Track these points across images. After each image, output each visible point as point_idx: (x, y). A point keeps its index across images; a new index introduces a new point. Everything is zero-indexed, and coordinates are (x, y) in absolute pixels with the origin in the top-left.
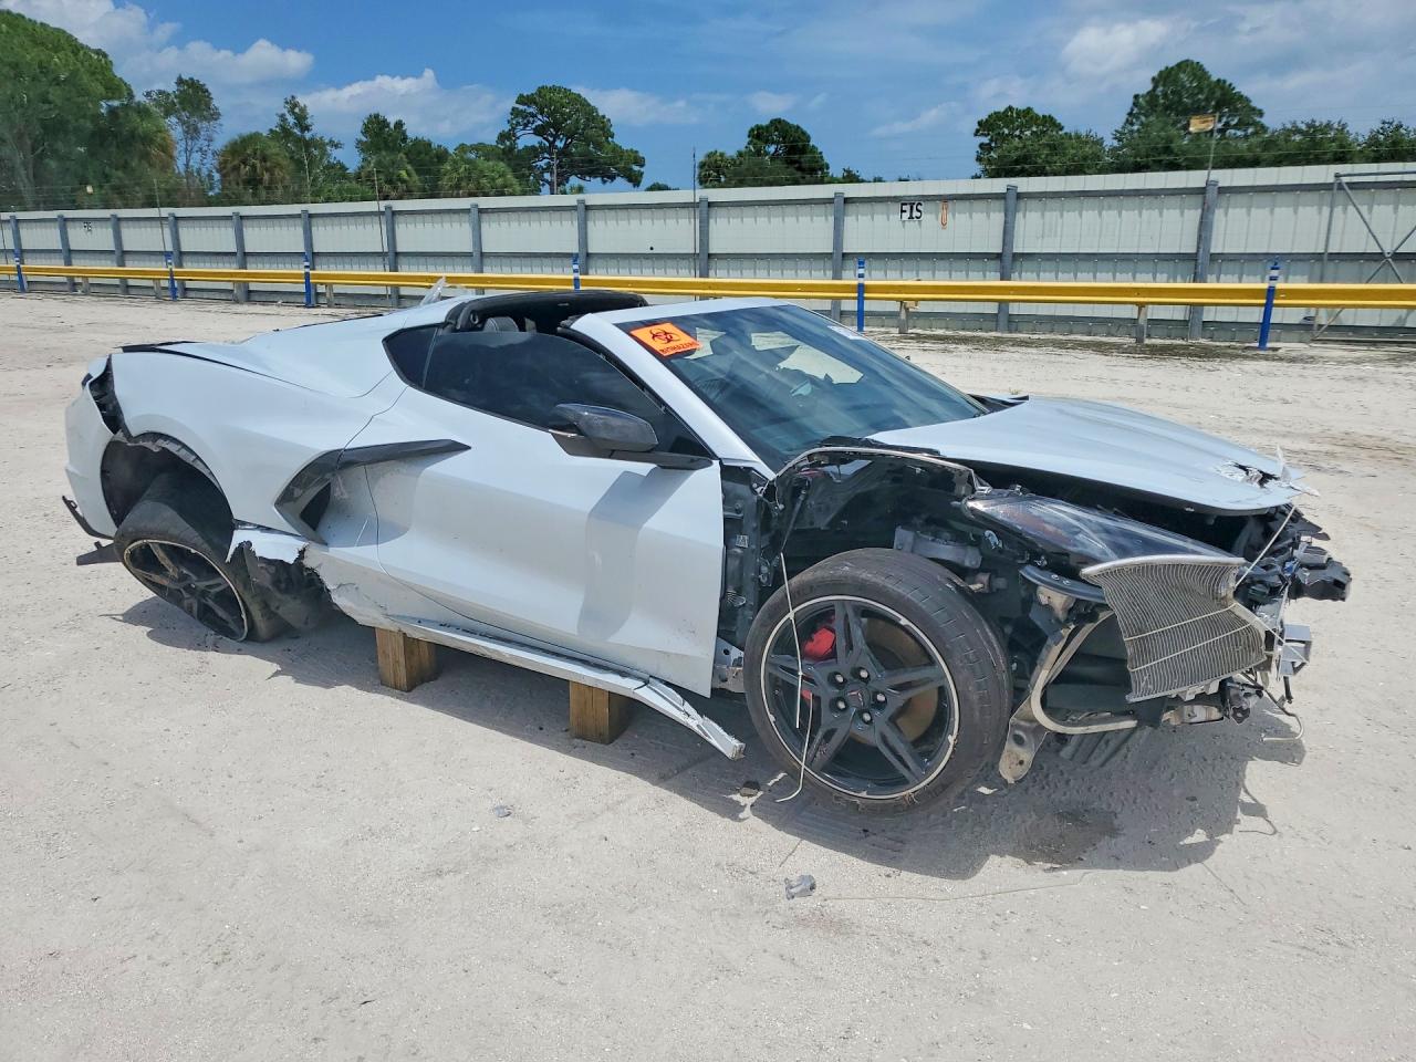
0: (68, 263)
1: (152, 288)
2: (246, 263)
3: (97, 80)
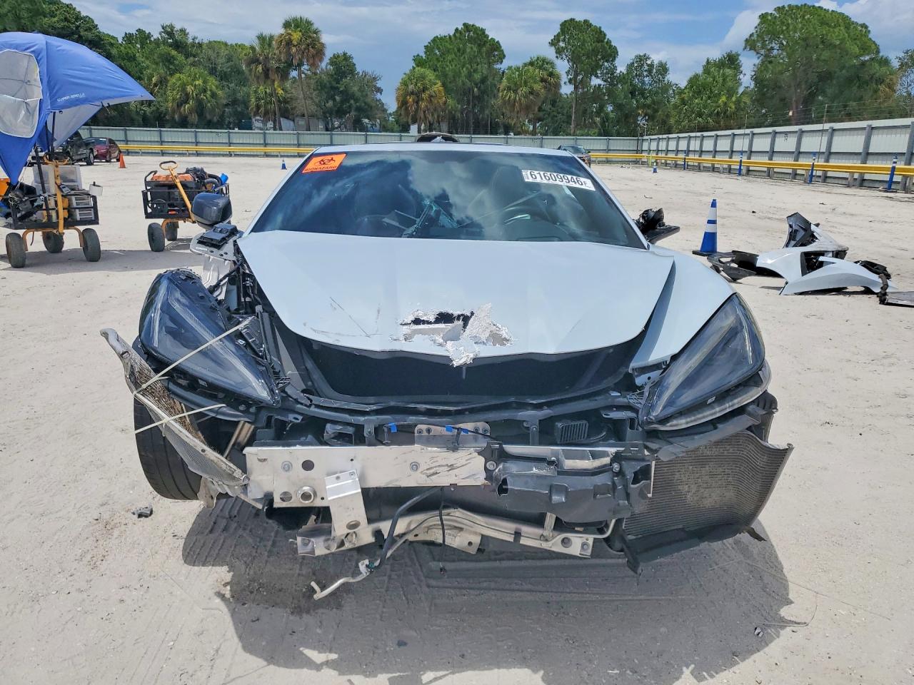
0: (771, 159)
1: (847, 179)
2: (866, 161)
3: (856, 44)
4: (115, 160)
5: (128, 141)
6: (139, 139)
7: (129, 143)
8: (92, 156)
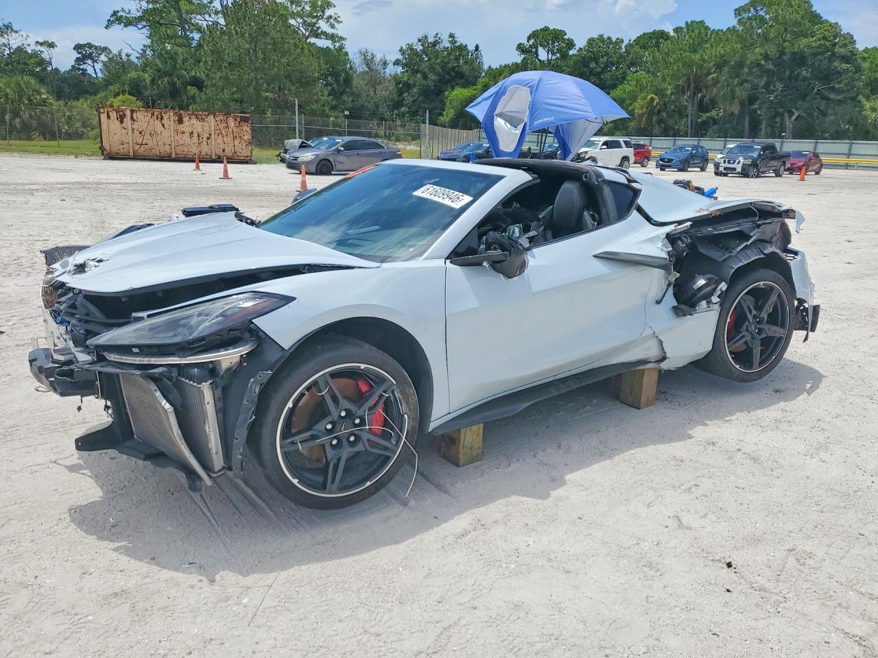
4: (814, 173)
5: (850, 154)
6: (863, 153)
7: (851, 156)
8: (782, 168)
